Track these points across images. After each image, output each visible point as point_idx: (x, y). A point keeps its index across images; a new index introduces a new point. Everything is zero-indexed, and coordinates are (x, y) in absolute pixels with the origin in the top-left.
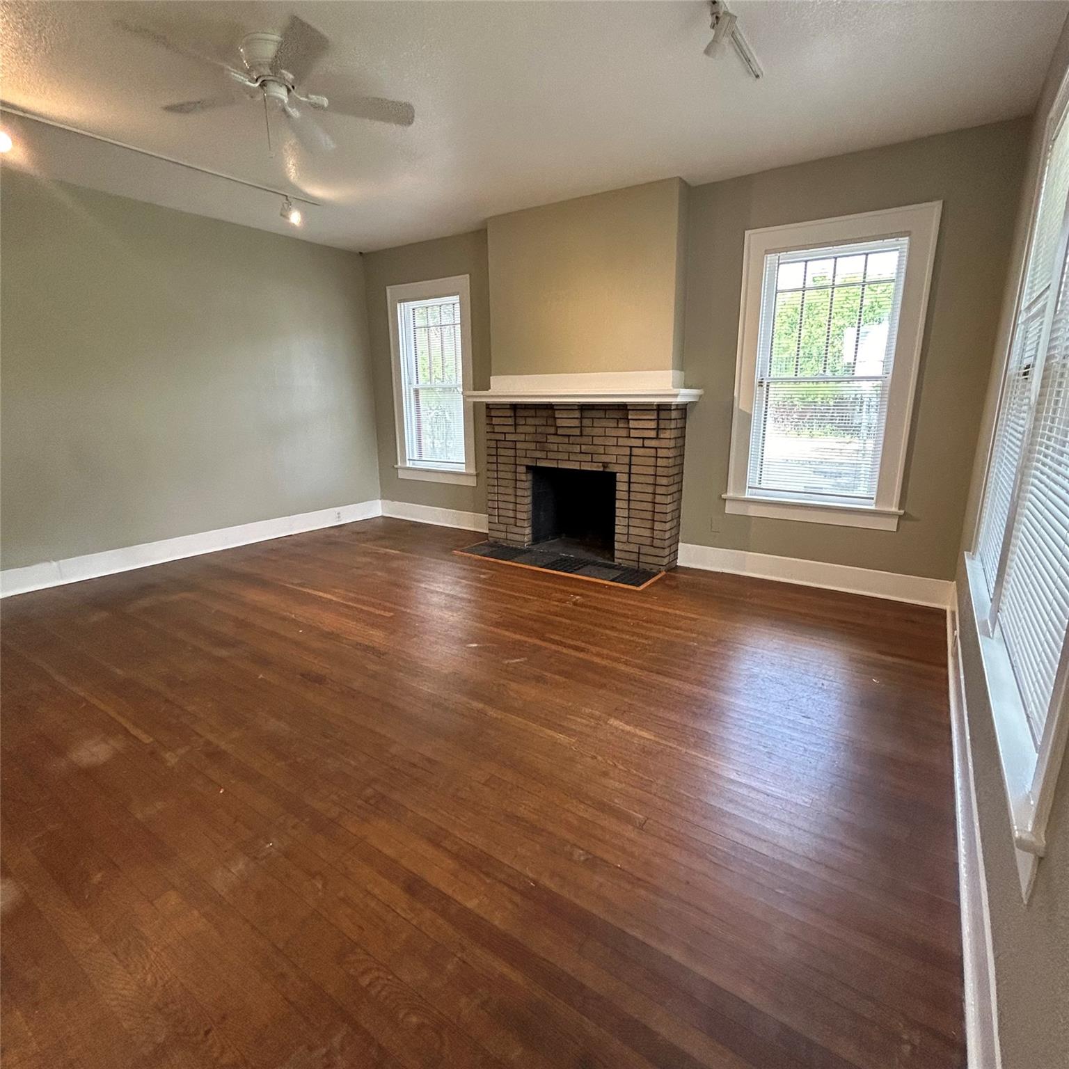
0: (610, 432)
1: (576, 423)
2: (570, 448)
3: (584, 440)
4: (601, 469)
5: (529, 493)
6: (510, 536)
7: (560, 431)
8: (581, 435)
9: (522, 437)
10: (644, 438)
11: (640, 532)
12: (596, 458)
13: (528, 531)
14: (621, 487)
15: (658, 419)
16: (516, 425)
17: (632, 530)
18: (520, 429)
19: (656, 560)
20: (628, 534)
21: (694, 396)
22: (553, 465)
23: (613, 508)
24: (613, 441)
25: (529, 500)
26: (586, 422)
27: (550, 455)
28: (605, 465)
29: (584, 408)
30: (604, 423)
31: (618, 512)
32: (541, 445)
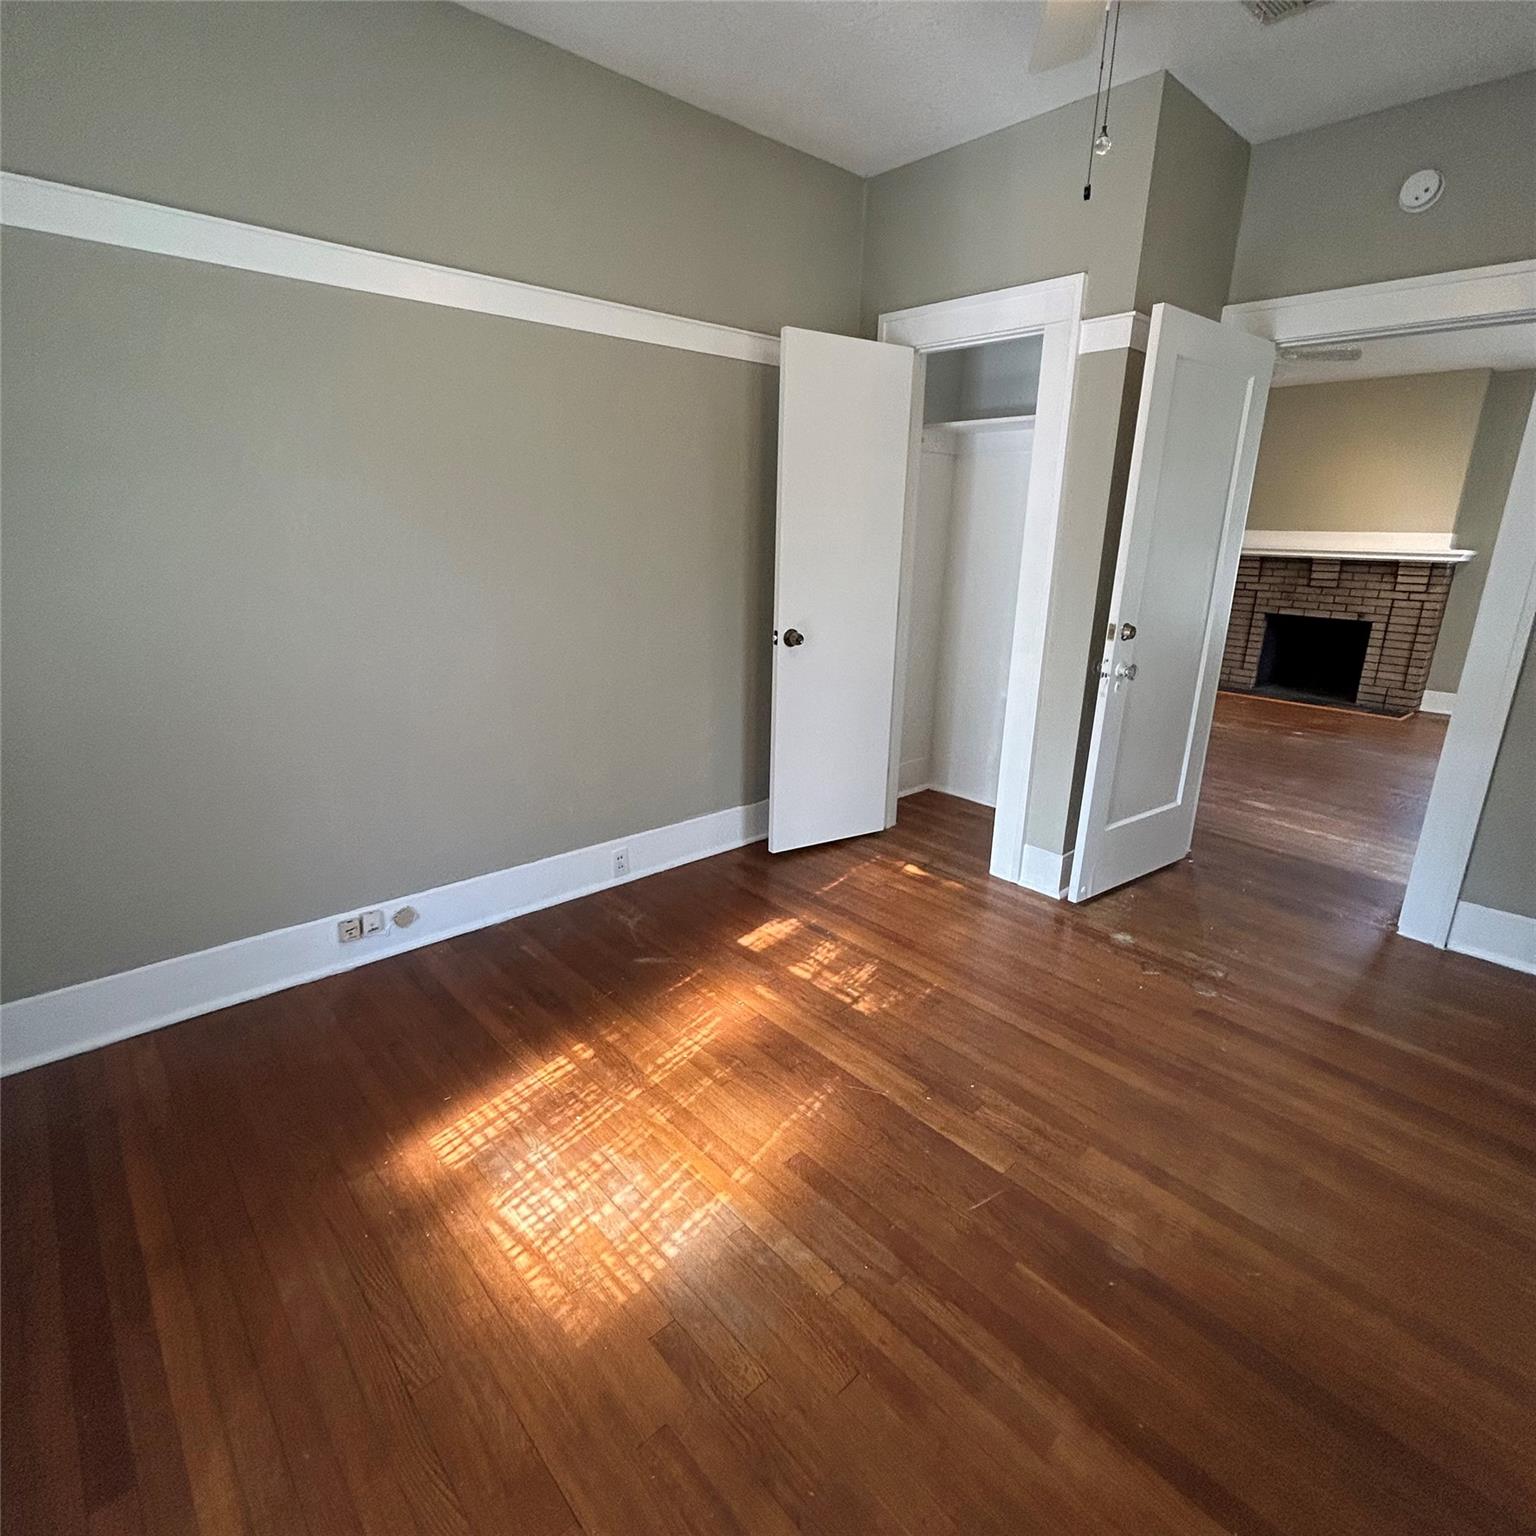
0: (1371, 585)
1: (1336, 576)
2: (1322, 598)
3: (1339, 591)
4: (1356, 619)
5: (1261, 639)
6: (1233, 678)
7: (1313, 583)
8: (1338, 587)
9: (1266, 588)
10: (1410, 592)
11: (1391, 676)
12: (1350, 608)
13: (1254, 674)
14: (1376, 635)
15: (1430, 576)
16: (1260, 576)
17: (1380, 675)
18: (1263, 580)
19: (1404, 702)
20: (1376, 678)
21: (1467, 556)
22: (1299, 613)
23: (1363, 653)
24: (1375, 594)
25: (1260, 645)
26: (1344, 576)
27: (1296, 604)
28: (1361, 615)
29: (1344, 563)
30: (1366, 577)
31: (1368, 658)
32: (1288, 595)
